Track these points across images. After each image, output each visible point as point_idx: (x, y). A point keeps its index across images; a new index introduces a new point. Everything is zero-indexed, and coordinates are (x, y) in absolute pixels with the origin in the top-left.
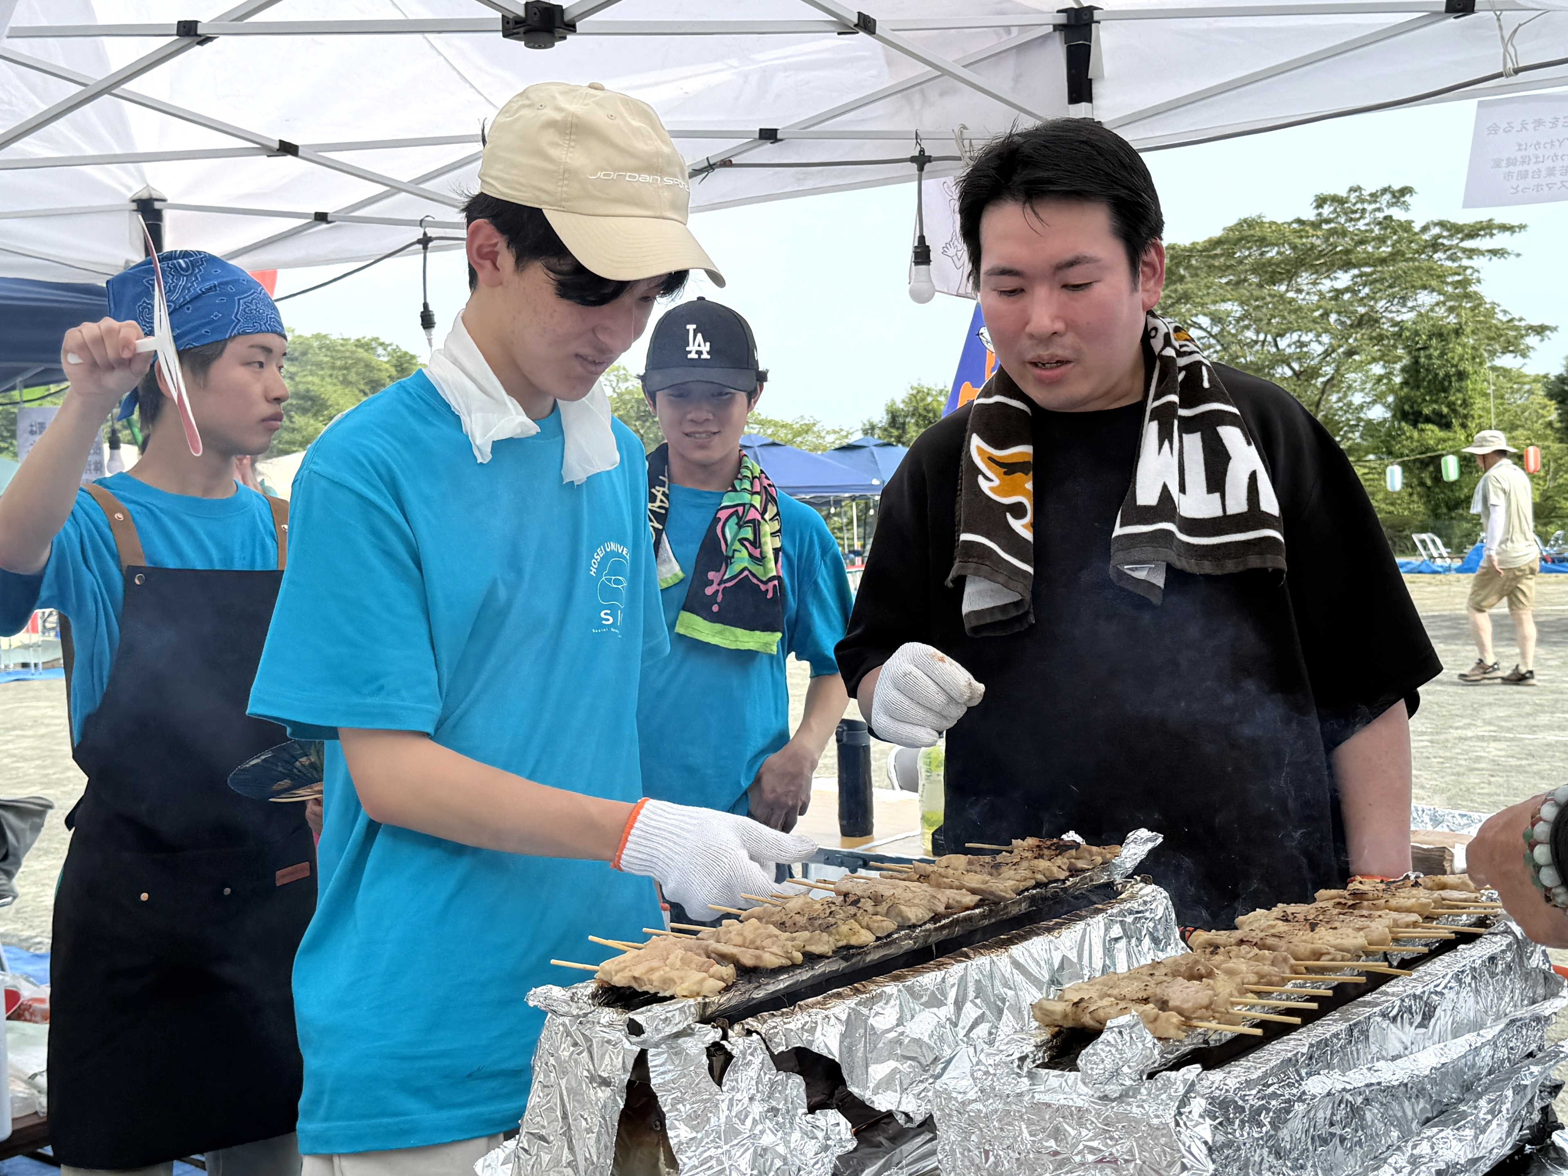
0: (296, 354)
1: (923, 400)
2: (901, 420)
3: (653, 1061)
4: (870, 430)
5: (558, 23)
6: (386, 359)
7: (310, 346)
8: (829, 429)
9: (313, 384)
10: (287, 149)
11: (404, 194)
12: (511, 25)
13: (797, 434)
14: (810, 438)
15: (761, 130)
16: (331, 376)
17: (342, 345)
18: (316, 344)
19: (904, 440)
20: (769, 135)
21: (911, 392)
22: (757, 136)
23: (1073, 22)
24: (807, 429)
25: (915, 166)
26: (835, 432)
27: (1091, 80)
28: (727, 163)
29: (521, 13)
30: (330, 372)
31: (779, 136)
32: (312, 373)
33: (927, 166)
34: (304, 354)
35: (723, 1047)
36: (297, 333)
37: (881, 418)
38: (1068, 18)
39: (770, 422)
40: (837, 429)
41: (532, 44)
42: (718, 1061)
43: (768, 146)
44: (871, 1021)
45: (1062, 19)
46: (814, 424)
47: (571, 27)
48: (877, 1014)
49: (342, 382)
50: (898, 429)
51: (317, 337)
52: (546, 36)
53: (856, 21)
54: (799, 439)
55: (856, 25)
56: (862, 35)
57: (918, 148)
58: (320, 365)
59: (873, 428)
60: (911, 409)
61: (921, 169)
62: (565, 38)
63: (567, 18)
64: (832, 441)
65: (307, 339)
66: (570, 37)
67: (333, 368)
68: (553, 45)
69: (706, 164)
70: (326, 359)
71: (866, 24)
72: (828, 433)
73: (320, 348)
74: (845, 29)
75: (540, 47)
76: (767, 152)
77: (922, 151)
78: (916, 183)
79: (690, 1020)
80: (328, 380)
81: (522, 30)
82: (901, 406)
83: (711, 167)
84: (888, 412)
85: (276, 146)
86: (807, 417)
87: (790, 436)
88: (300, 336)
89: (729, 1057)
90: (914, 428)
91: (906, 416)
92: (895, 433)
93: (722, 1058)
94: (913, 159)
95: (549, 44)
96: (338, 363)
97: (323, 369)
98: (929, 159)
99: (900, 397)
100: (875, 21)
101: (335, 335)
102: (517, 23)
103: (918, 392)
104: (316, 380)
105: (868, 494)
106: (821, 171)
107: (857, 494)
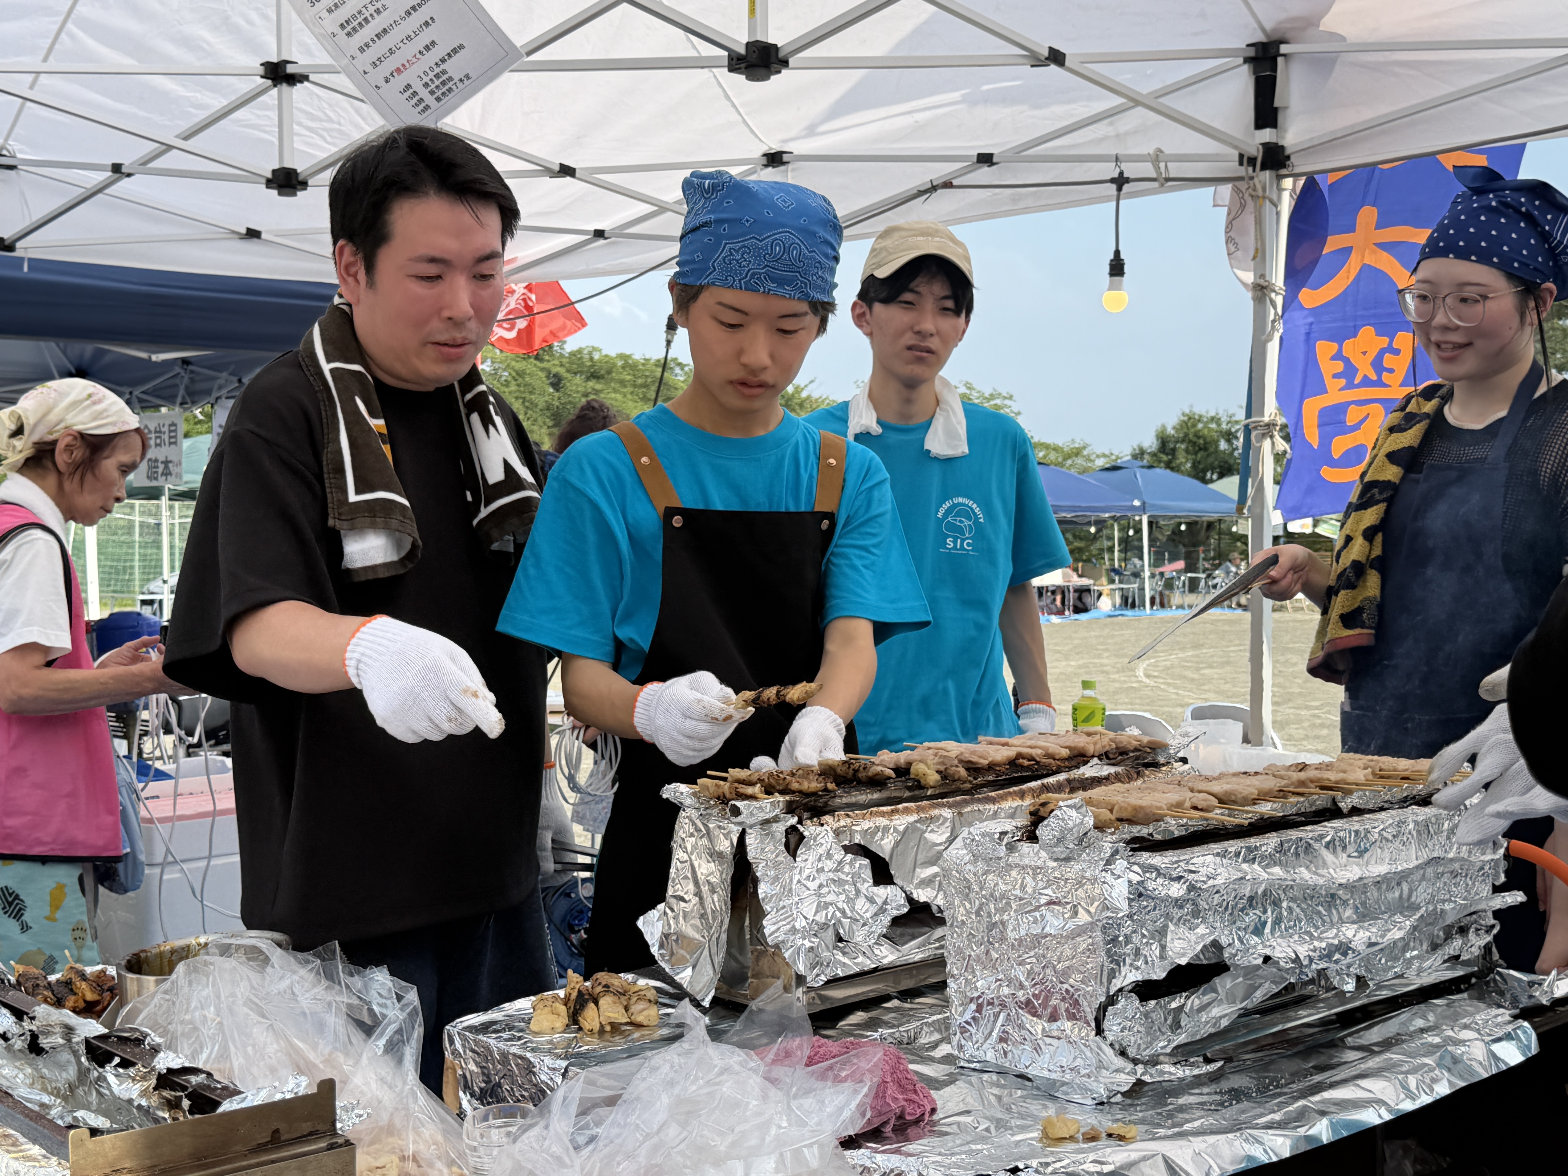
0: (603, 372)
1: (1194, 426)
2: (1171, 446)
3: (751, 841)
4: (1139, 454)
5: (773, 59)
6: (682, 379)
7: (614, 365)
8: (1099, 452)
9: (616, 400)
10: (566, 171)
11: (670, 213)
12: (734, 62)
13: (1067, 457)
14: (1079, 461)
15: (979, 155)
16: (632, 393)
17: (643, 365)
18: (620, 363)
19: (1173, 465)
20: (986, 159)
21: (1182, 418)
22: (975, 160)
23: (1260, 55)
24: (1077, 453)
25: (1114, 187)
26: (1104, 456)
27: (1276, 109)
28: (948, 185)
29: (742, 50)
30: (632, 389)
31: (995, 160)
32: (615, 391)
33: (1126, 188)
34: (609, 372)
35: (797, 829)
36: (604, 352)
37: (1150, 442)
38: (1257, 51)
39: (1042, 444)
40: (1107, 453)
41: (751, 77)
42: (793, 839)
43: (985, 169)
44: (927, 835)
45: (1251, 53)
46: (1084, 448)
47: (785, 63)
48: (932, 831)
49: (642, 399)
50: (1167, 454)
51: (622, 356)
52: (762, 71)
53: (1046, 54)
54: (1069, 462)
55: (1047, 59)
56: (1053, 68)
57: (1118, 171)
58: (622, 383)
59: (1142, 452)
60: (1181, 435)
61: (1119, 189)
62: (779, 72)
63: (781, 54)
64: (1100, 463)
65: (612, 358)
66: (784, 72)
67: (635, 386)
68: (768, 78)
69: (930, 186)
70: (628, 377)
71: (1056, 57)
72: (1098, 456)
73: (623, 367)
74: (1038, 62)
75: (758, 80)
76: (984, 174)
77: (1121, 173)
78: (1114, 203)
79: (777, 811)
80: (629, 396)
81: (743, 65)
82: (1173, 432)
83: (934, 188)
84: (1158, 437)
85: (557, 168)
86: (1078, 440)
87: (1060, 459)
88: (606, 356)
89: (802, 837)
90: (1183, 453)
91: (1177, 442)
92: (1165, 458)
93: (797, 837)
94: (1112, 181)
95: (766, 78)
96: (640, 381)
97: (625, 386)
98: (1128, 180)
99: (1171, 422)
100: (1064, 55)
101: (638, 356)
102: (738, 59)
103: (1190, 418)
104: (619, 396)
105: (1129, 514)
106: (1035, 193)
107: (1118, 515)
